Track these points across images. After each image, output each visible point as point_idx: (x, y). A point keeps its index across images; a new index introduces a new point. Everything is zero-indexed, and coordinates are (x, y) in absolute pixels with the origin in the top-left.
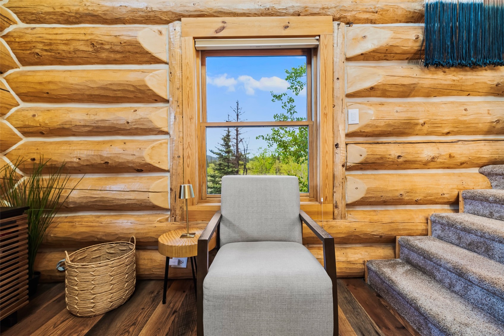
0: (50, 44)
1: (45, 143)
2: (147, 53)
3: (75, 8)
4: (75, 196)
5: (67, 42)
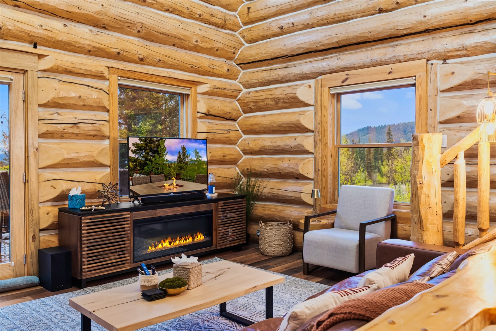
0: (256, 102)
1: (253, 159)
2: (302, 102)
3: (267, 78)
4: (265, 191)
5: (264, 100)
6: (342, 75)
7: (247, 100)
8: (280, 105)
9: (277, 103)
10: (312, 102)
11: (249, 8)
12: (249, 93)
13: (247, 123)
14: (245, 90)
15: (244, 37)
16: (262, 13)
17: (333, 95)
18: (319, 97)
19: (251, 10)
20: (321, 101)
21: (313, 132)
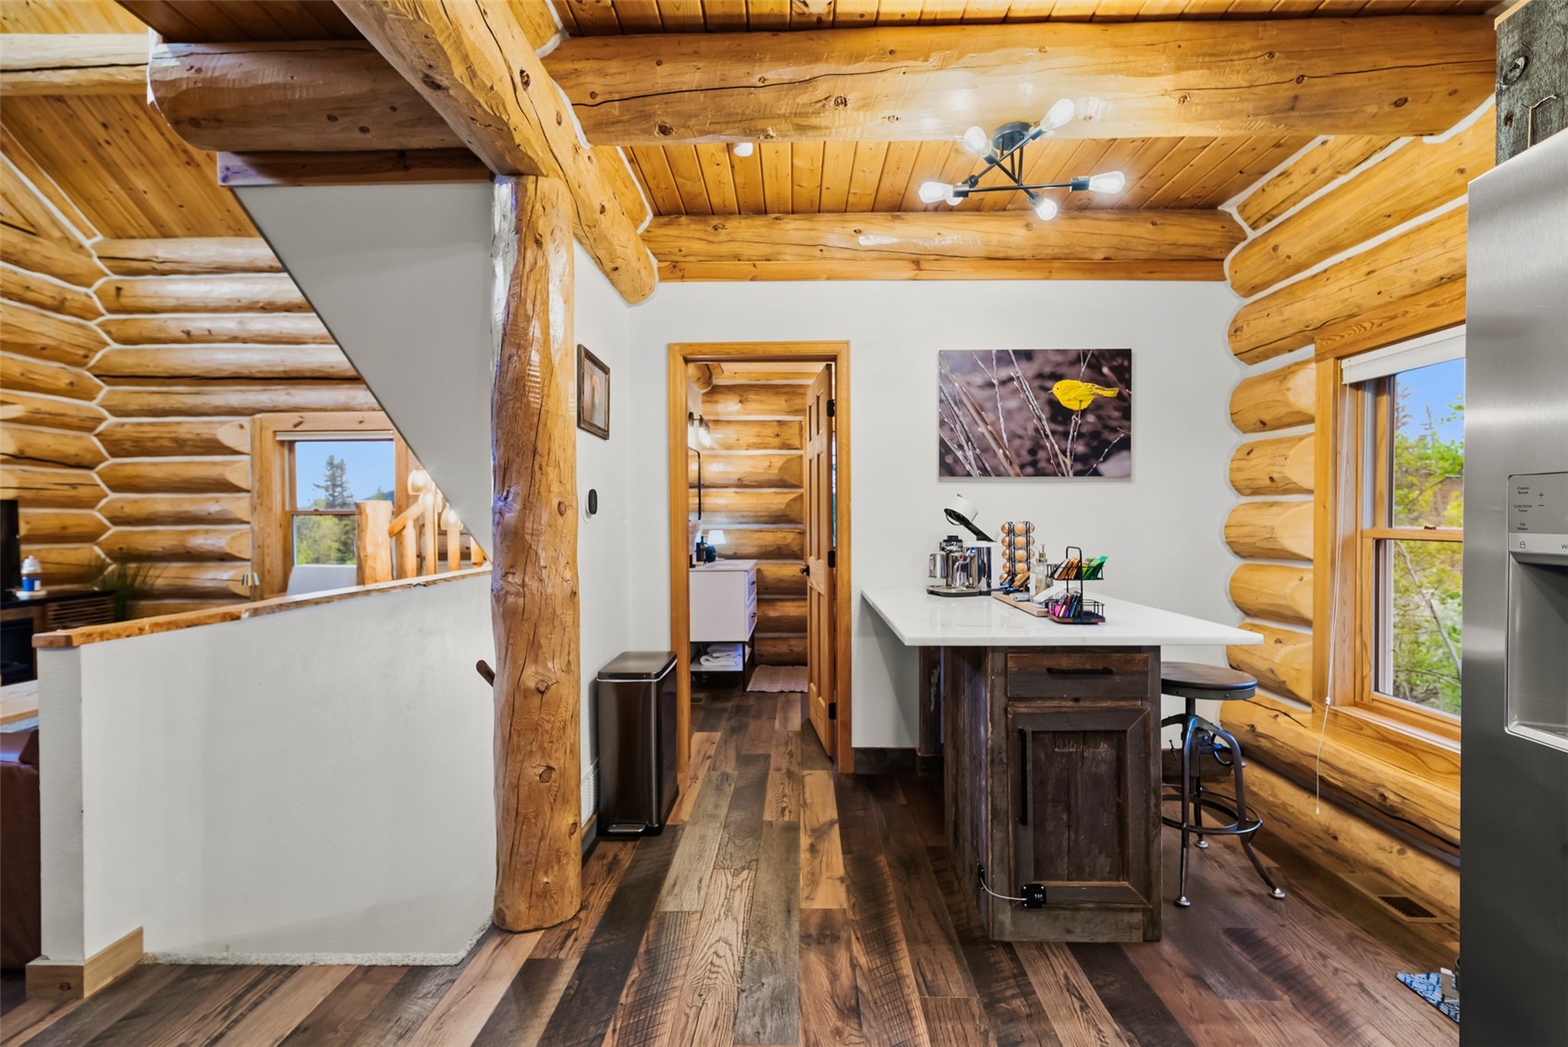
0: (138, 441)
1: (133, 531)
2: (228, 447)
4: (160, 583)
5: (153, 439)
6: (295, 417)
7: (118, 436)
8: (188, 449)
9: (181, 446)
10: (246, 449)
11: (119, 289)
12: (123, 425)
13: (119, 474)
14: (112, 420)
15: (109, 333)
16: (147, 303)
17: (282, 443)
18: (257, 443)
19: (123, 293)
20: (261, 448)
21: (248, 491)
